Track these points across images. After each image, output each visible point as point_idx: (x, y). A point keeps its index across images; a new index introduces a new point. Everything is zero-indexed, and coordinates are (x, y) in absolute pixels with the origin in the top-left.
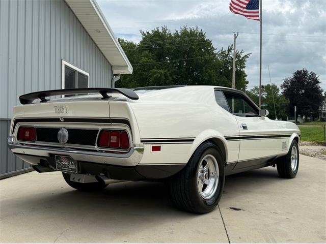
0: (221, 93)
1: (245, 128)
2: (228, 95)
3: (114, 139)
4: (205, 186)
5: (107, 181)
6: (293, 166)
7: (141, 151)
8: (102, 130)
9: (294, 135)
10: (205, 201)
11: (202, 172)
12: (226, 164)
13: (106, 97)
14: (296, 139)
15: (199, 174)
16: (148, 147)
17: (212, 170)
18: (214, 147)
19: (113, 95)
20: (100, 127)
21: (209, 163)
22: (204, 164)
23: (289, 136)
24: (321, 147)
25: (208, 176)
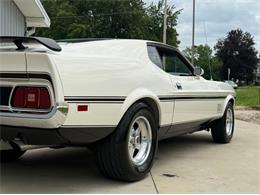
0: (154, 49)
1: (179, 87)
2: (162, 52)
3: (31, 97)
4: (136, 152)
5: (23, 147)
6: (228, 130)
7: (65, 111)
8: (17, 87)
9: (229, 97)
10: (136, 168)
11: (134, 135)
12: (159, 127)
13: (21, 48)
14: (231, 101)
15: (131, 137)
16: (73, 107)
17: (144, 134)
18: (147, 108)
19: (30, 46)
20: (14, 84)
21: (141, 126)
22: (136, 126)
23: (225, 97)
24: (255, 112)
25: (140, 140)
